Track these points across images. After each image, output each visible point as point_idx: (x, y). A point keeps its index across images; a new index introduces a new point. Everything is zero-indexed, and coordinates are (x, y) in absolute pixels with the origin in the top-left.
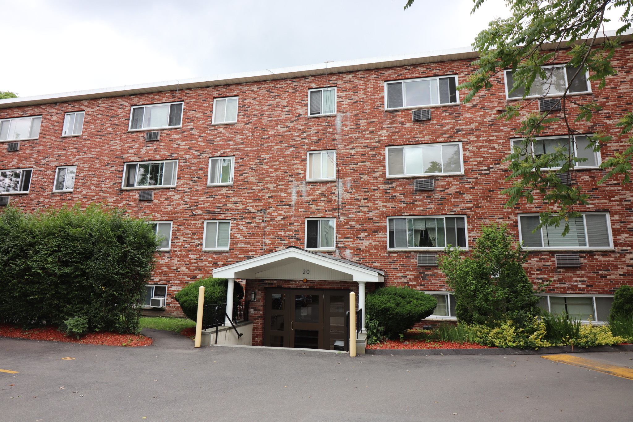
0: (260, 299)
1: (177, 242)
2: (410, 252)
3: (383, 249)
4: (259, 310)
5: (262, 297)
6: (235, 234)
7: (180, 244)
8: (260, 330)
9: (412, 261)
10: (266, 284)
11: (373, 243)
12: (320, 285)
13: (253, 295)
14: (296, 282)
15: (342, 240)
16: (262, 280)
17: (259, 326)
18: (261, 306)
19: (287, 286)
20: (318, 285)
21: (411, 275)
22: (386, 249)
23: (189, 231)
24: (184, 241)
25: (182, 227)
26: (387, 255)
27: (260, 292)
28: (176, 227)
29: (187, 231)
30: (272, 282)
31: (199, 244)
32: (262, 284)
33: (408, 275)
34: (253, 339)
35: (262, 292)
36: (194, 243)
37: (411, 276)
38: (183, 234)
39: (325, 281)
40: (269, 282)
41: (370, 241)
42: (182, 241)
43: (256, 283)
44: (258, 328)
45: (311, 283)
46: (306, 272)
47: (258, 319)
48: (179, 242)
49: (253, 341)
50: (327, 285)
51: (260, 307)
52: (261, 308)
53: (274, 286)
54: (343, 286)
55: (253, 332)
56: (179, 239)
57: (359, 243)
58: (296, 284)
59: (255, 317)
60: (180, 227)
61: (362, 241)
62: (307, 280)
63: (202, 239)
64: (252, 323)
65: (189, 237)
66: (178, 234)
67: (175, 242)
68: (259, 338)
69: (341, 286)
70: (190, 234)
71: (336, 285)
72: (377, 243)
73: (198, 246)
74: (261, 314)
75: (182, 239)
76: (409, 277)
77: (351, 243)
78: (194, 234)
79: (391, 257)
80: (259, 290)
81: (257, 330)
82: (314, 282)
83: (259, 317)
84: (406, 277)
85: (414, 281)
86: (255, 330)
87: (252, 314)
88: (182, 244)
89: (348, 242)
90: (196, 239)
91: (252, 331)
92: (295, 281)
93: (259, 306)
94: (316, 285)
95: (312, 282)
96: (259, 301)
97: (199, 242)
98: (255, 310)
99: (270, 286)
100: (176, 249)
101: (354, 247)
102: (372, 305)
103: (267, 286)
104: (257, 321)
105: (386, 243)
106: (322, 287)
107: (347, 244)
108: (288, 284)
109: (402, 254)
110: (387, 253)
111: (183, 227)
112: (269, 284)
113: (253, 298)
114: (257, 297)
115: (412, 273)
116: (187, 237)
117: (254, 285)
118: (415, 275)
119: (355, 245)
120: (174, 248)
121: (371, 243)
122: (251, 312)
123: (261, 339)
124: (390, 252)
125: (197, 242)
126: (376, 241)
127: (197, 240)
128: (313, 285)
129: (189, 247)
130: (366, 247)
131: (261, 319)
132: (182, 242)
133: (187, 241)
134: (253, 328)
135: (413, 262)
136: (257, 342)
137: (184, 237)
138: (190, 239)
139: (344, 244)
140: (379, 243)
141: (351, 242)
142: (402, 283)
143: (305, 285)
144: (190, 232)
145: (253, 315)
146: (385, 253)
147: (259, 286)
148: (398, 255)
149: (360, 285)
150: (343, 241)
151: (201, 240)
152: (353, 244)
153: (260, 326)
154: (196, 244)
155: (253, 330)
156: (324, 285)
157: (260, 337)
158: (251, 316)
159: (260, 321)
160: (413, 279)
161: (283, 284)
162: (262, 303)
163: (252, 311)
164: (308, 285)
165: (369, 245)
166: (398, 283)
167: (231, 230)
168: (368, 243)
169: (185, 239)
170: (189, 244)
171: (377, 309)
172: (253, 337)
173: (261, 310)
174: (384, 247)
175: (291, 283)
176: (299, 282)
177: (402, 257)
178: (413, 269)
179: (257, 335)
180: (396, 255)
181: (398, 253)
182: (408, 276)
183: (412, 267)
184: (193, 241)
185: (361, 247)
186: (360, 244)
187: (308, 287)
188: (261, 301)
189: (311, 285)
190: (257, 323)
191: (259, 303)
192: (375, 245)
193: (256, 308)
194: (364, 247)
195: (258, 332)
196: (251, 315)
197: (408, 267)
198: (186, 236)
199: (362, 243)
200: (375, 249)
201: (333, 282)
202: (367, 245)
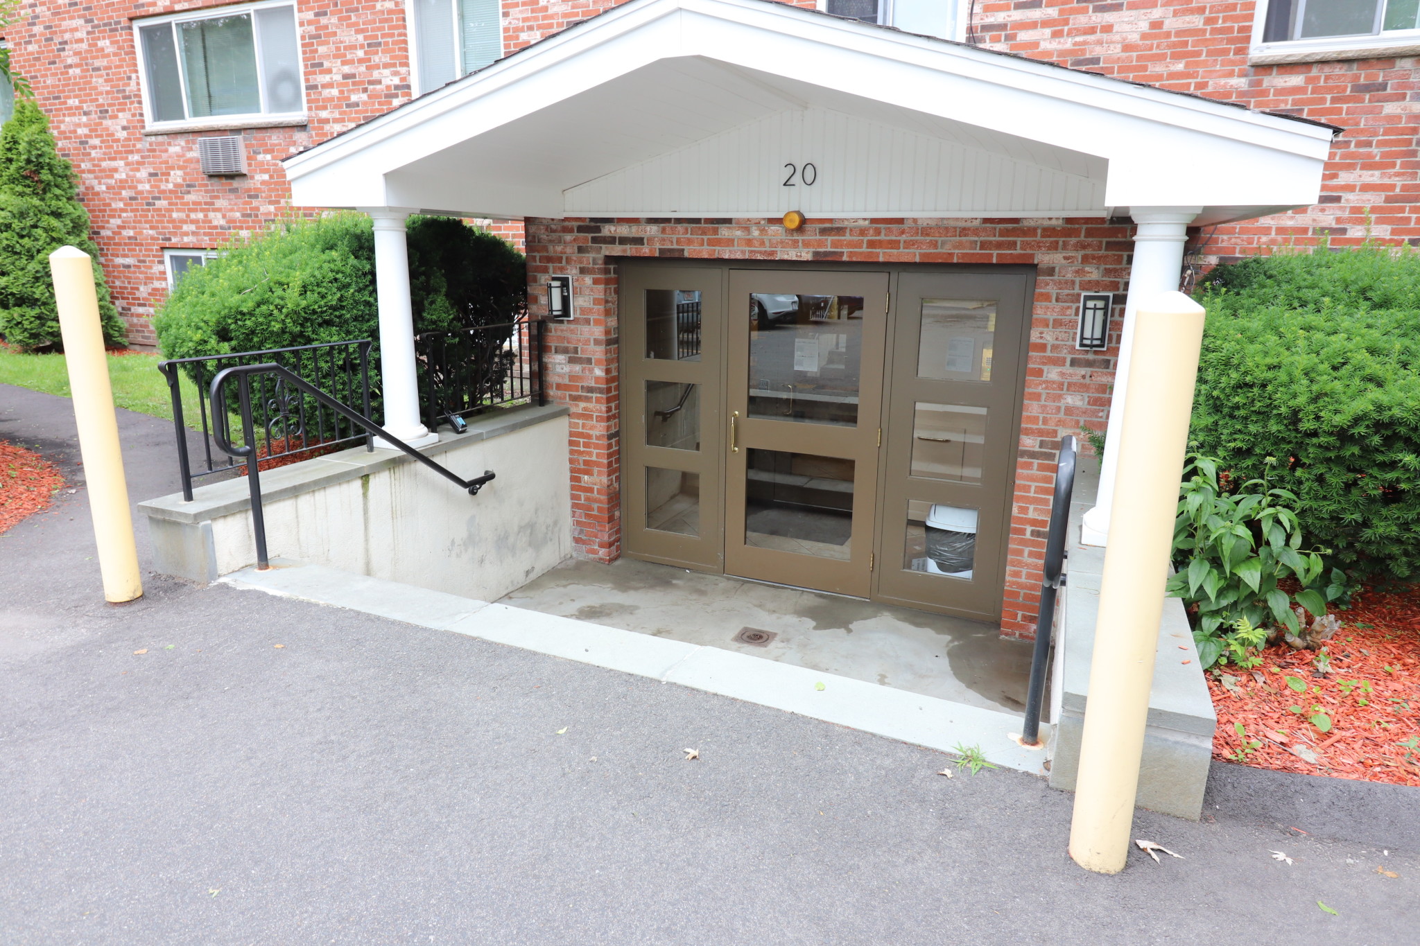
0: (590, 311)
1: (324, 86)
2: (1388, 59)
3: (1225, 52)
4: (589, 361)
5: (596, 302)
6: (522, 30)
7: (335, 92)
8: (597, 446)
9: (1390, 108)
10: (611, 240)
11: (1171, 24)
12: (871, 244)
13: (556, 295)
14: (747, 229)
15: (999, 17)
16: (593, 226)
17: (592, 428)
18: (597, 342)
19: (705, 252)
20: (859, 245)
21: (1366, 188)
22: (1242, 51)
23: (358, 32)
24: (346, 77)
25: (331, 20)
26: (1241, 83)
27: (588, 280)
28: (310, 23)
29: (348, 36)
30: (633, 231)
31: (397, 87)
32: (595, 240)
33: (1350, 188)
34: (573, 479)
35: (596, 282)
36: (379, 82)
37: (1368, 196)
38: (338, 49)
39: (900, 221)
40: (623, 231)
41: (1156, 14)
42: (338, 78)
43: (568, 237)
44: (589, 436)
45: (824, 231)
46: (797, 179)
47: (588, 399)
48: (330, 85)
49: (573, 488)
50: (908, 244)
51: (592, 346)
52: (598, 352)
53: (645, 251)
54: (999, 245)
55: (572, 452)
56: (329, 71)
57: (1092, 30)
58: (749, 242)
59: (576, 388)
60: (324, 21)
61: (1109, 17)
62: (804, 221)
63: (407, 65)
64: (564, 412)
65: (361, 61)
66: (322, 50)
67: (315, 87)
68: (595, 478)
69: (983, 245)
70: (362, 46)
71: (960, 245)
72: (1197, 21)
73: (396, 96)
74: (597, 379)
75: (338, 70)
76: (1350, 199)
77: (1048, 32)
78: (373, 46)
79: (1265, 93)
80: (583, 271)
81: (586, 445)
82: (840, 231)
83: (590, 390)
84: (1338, 199)
85: (1380, 221)
86: (578, 444)
87: (559, 375)
88: (341, 92)
89: (1033, 25)
90: (386, 66)
91: (566, 448)
92: (746, 225)
93: (587, 342)
94: (850, 244)
95: (831, 228)
96: (587, 322)
97: (396, 81)
98: (572, 361)
99: (629, 250)
100: (324, 114)
101: (1062, 53)
102: (1243, 386)
103: (617, 250)
104: (582, 405)
105: (1251, 17)
106: (882, 255)
107: (1024, 36)
108: (710, 243)
109: (1338, 70)
110: (1243, 74)
111: (334, 20)
112: (623, 241)
113: (557, 305)
114: (576, 303)
115: (1374, 177)
116: (351, 62)
117: (559, 248)
118: (1392, 187)
119: (1068, 43)
120: (317, 108)
121: (1157, 25)
122: (558, 369)
123: (605, 480)
124: (1265, 68)
125: (389, 79)
126: (1192, 11)
127: (387, 72)
128: (834, 244)
129: (365, 103)
130: (1127, 48)
131: (598, 401)
132: (339, 85)
133: (353, 76)
134: (571, 434)
135: (1396, 118)
136: (590, 490)
137: (344, 63)
138: (363, 68)
139: (1009, 38)
140: (1209, 21)
141: (1046, 23)
142: (1305, 230)
143: (795, 244)
144: (360, 37)
145: (566, 381)
146: (1231, 74)
147: (580, 250)
148: (1308, 80)
149: (1142, 232)
150: (1003, 27)
151: (403, 70)
152: (1056, 34)
153: (598, 429)
154: (388, 87)
155: (571, 443)
156: (894, 244)
157: (600, 473)
158: (559, 387)
159: (597, 407)
160: (1374, 210)
161: (690, 242)
162: (598, 332)
163: (558, 365)
164: (806, 244)
165: (1144, 36)
166: (1281, 230)
167: (506, 15)
168: (1144, 26)
169: (347, 69)
170: (365, 90)
171: (1294, 417)
172: (572, 471)
173: (598, 362)
174: (1231, 41)
175: (724, 232)
176: (763, 231)
177: (1330, 90)
178: (1384, 155)
179: (586, 463)
180: (1296, 80)
181: (1315, 71)
182: (1346, 196)
183: (1381, 144)
184: (376, 74)
185: (1098, 51)
186: (1098, 35)
187: (806, 255)
188: (597, 322)
189: (820, 243)
190: (586, 416)
191: (586, 329)
192: (1179, 33)
193: (576, 352)
194: (1116, 50)
195: (590, 454)
196: (560, 381)
197: (1359, 144)
198: (349, 57)
199: (1108, 29)
200: (1176, 57)
201: (944, 228)
202: (1134, 38)
